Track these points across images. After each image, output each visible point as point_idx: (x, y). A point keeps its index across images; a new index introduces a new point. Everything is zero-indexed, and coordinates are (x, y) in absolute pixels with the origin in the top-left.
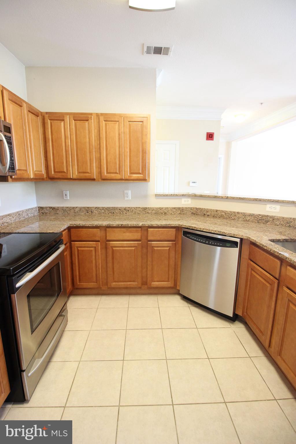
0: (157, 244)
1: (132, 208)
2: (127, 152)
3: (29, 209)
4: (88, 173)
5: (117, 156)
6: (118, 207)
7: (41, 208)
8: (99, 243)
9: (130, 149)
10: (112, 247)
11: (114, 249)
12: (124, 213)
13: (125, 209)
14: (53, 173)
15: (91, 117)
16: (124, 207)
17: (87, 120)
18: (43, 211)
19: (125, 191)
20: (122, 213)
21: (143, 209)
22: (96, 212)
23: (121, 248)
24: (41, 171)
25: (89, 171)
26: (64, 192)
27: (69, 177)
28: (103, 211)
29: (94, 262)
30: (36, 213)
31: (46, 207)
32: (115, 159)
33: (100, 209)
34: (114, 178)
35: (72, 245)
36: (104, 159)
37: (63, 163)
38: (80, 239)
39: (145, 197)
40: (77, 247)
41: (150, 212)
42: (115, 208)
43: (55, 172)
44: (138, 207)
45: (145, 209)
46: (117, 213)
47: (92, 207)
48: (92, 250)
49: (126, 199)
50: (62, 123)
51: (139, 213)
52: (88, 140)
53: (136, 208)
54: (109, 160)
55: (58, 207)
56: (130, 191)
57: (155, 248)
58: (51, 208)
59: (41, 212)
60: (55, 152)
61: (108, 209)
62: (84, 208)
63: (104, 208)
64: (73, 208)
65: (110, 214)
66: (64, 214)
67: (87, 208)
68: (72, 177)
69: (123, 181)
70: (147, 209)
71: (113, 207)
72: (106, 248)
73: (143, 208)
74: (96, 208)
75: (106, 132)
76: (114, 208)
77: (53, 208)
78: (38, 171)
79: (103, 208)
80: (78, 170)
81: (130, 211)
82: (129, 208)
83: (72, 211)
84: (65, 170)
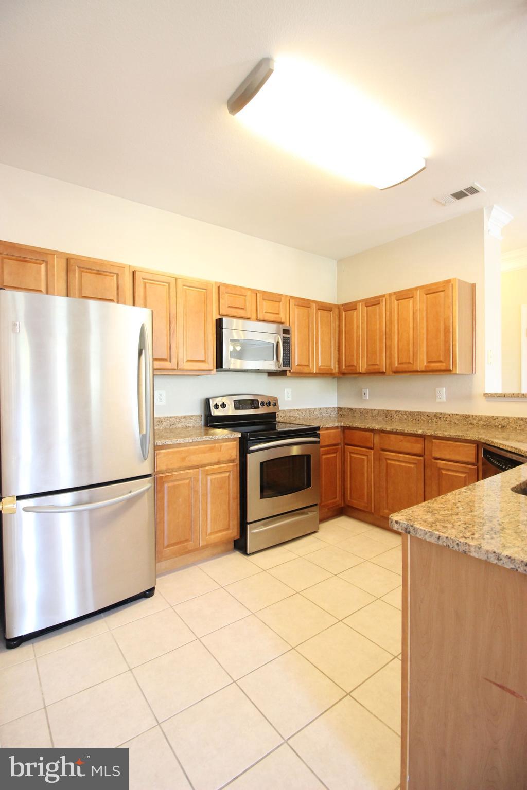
0: (447, 465)
1: (445, 414)
2: (424, 334)
3: (323, 409)
4: (377, 365)
5: (411, 341)
6: (425, 413)
7: (340, 409)
8: (372, 451)
9: (427, 330)
10: (386, 459)
11: (389, 462)
12: (434, 421)
13: (435, 416)
14: (344, 367)
15: (383, 299)
16: (433, 413)
17: (379, 304)
18: (341, 413)
19: (437, 389)
20: (430, 421)
21: (464, 418)
22: (397, 417)
23: (397, 463)
24: (330, 366)
25: (378, 363)
26: (363, 390)
27: (358, 371)
28: (405, 416)
29: (366, 475)
30: (333, 414)
31: (345, 408)
32: (408, 344)
33: (402, 414)
34: (407, 370)
35: (346, 449)
36: (395, 348)
37: (353, 356)
38: (352, 443)
39: (469, 397)
40: (350, 453)
41: (475, 422)
42: (421, 412)
43: (346, 366)
44: (455, 413)
45: (466, 417)
46: (424, 421)
47: (392, 411)
48: (363, 460)
49: (438, 400)
50: (355, 313)
51: (457, 423)
52: (378, 326)
53: (453, 415)
54: (400, 347)
55: (356, 409)
56: (444, 389)
57: (444, 472)
58: (349, 409)
59: (340, 413)
60: (347, 345)
61: (412, 414)
62: (383, 411)
63: (407, 412)
64: (371, 410)
65: (414, 421)
66: (361, 417)
67: (386, 412)
68: (361, 371)
69: (419, 374)
70: (470, 417)
71: (418, 412)
72: (380, 459)
73: (463, 415)
74: (397, 411)
75: (398, 314)
76: (420, 414)
77: (351, 410)
78: (325, 366)
79: (405, 412)
80: (367, 363)
81: (442, 419)
82: (441, 414)
83: (370, 414)
84: (355, 364)
